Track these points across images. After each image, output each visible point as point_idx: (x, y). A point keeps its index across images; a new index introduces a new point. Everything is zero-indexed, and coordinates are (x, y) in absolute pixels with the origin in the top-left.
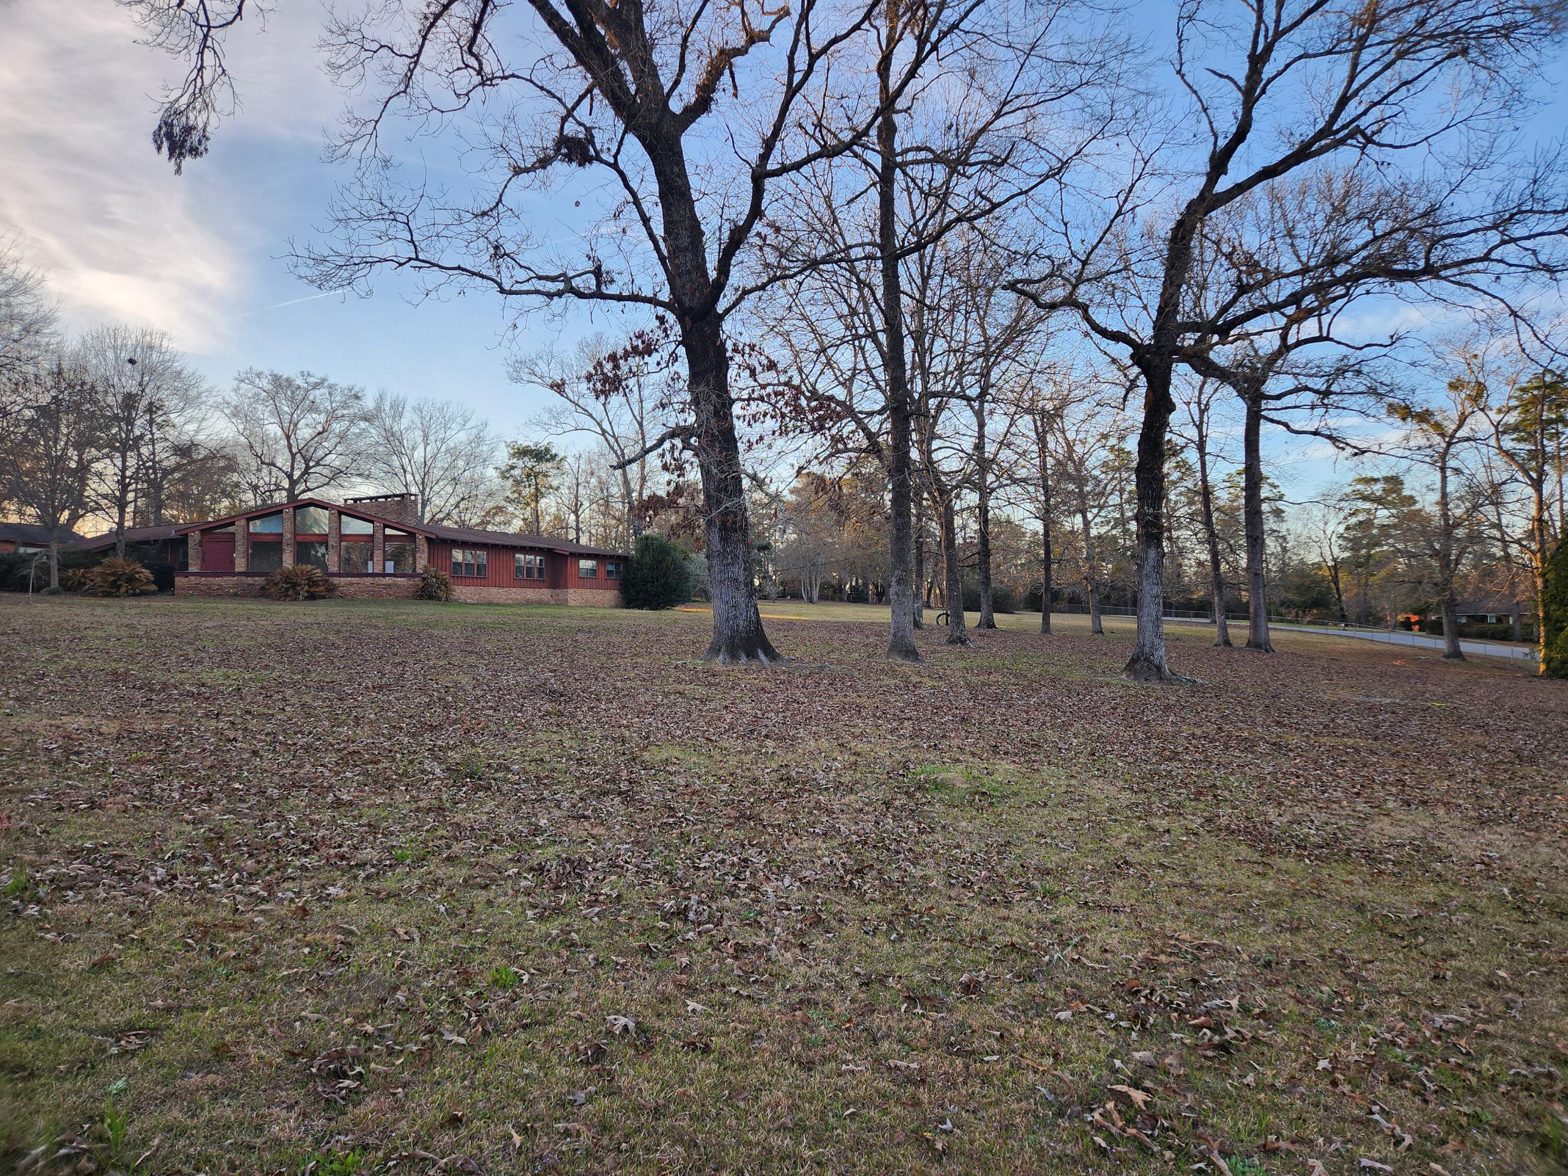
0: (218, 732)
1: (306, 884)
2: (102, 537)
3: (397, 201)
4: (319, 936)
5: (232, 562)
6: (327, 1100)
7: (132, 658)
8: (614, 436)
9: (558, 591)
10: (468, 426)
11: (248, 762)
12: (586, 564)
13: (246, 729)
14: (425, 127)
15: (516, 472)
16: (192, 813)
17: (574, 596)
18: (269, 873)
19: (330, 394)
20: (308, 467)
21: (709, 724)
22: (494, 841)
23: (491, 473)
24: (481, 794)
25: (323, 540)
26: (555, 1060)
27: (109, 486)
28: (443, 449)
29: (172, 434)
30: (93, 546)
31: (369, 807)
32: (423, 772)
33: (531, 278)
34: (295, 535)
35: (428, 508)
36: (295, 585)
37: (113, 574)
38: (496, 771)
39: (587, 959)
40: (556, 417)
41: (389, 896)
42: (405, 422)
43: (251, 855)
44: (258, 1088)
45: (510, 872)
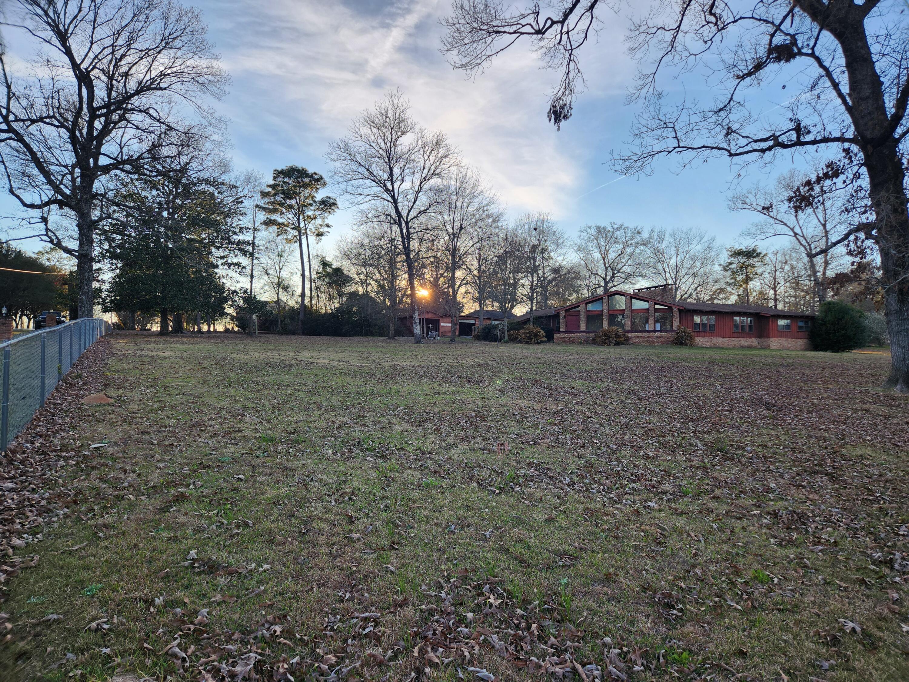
0: (583, 412)
1: (637, 498)
2: (524, 315)
3: (668, 116)
4: (648, 527)
5: (579, 326)
6: (665, 618)
7: (541, 373)
8: (803, 236)
9: (763, 340)
10: (703, 241)
11: (599, 429)
12: (782, 322)
13: (595, 412)
14: (685, 68)
15: (733, 266)
16: (577, 452)
17: (775, 343)
18: (617, 488)
19: (625, 233)
20: (614, 274)
21: (893, 433)
22: (741, 492)
23: (717, 268)
24: (728, 462)
25: (622, 312)
26: (803, 636)
27: (526, 291)
28: (687, 257)
29: (551, 262)
30: (521, 320)
31: (664, 461)
32: (691, 445)
33: (750, 143)
34: (609, 311)
35: (678, 292)
36: (609, 337)
37: (529, 333)
38: (736, 449)
39: (817, 578)
40: (760, 228)
41: (682, 513)
42: (665, 243)
43: (607, 478)
44: (629, 601)
45: (755, 512)
